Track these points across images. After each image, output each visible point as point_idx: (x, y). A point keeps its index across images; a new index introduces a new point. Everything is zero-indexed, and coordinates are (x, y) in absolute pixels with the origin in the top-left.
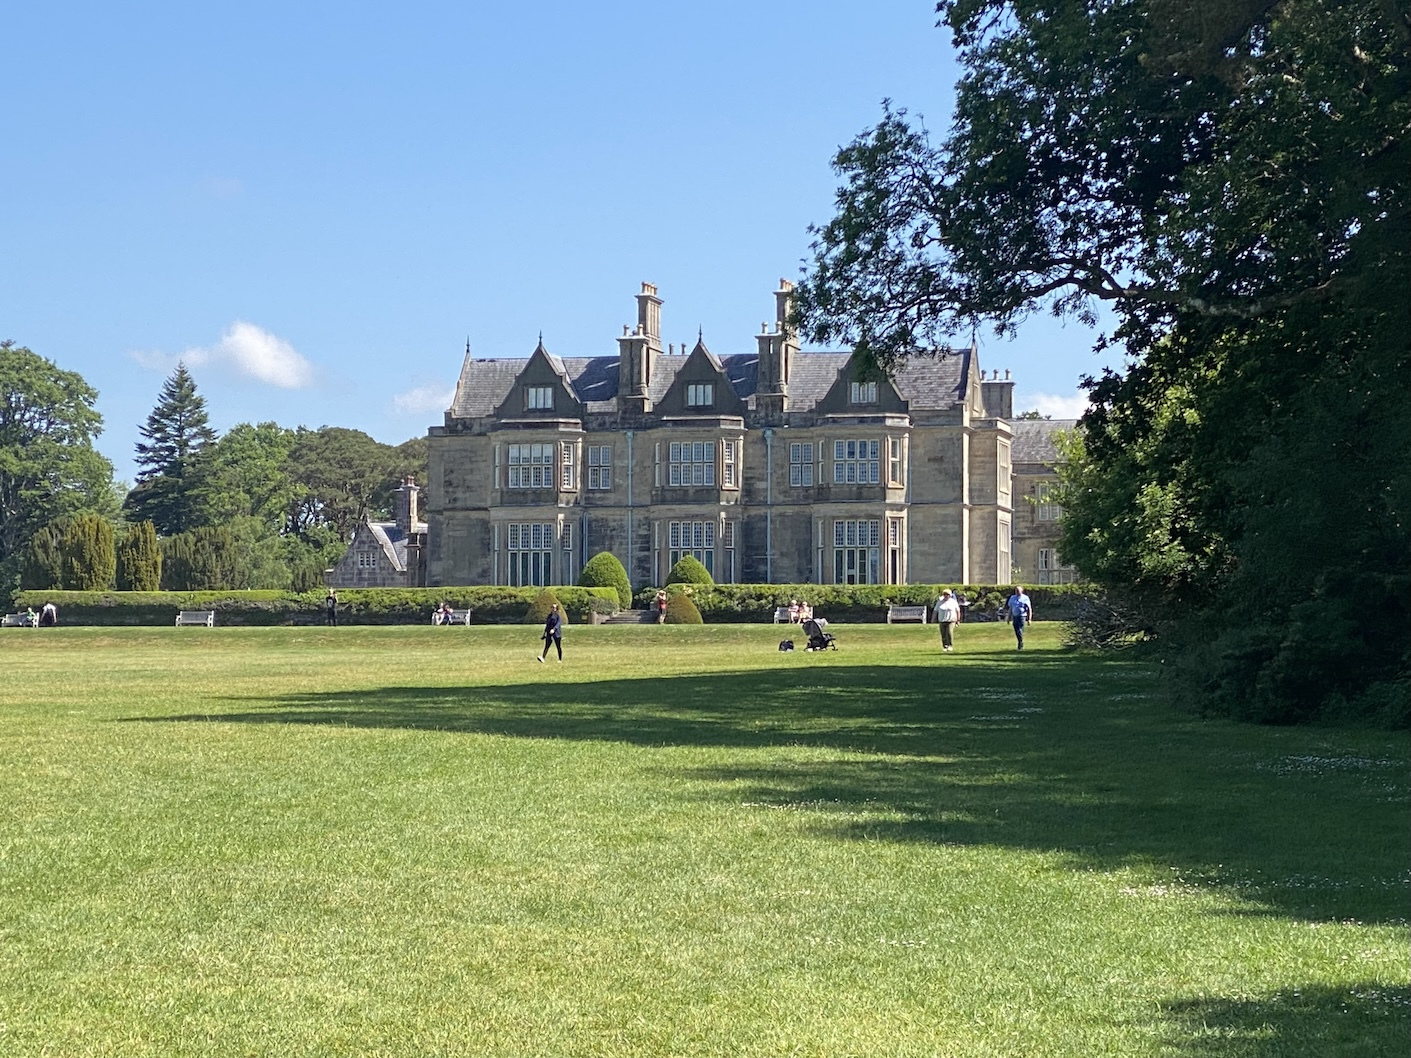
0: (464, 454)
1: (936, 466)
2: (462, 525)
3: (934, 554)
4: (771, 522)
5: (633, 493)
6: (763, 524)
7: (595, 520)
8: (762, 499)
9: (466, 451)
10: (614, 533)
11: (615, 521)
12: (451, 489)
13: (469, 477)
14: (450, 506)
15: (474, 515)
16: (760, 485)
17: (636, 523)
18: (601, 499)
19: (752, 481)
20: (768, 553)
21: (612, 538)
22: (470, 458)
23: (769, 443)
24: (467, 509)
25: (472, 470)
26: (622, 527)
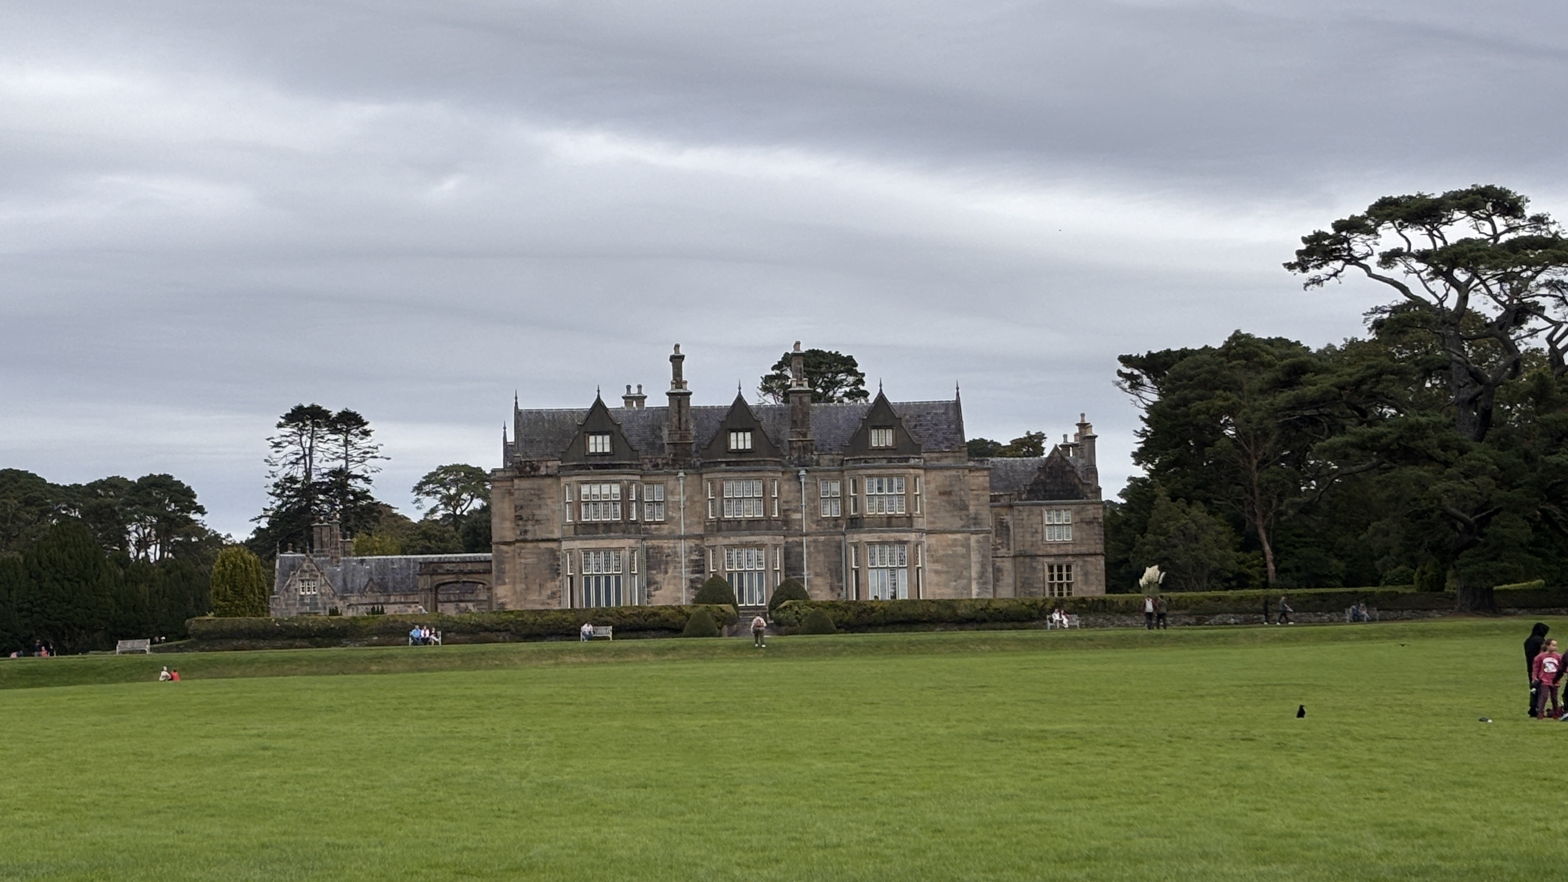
0: (532, 492)
1: (945, 498)
2: (533, 553)
3: (947, 572)
4: (807, 547)
5: (685, 524)
6: (798, 549)
7: (651, 548)
8: (797, 527)
9: (534, 489)
10: (669, 558)
11: (669, 548)
12: (521, 523)
13: (537, 512)
14: (521, 537)
15: (543, 545)
16: (796, 516)
17: (688, 550)
18: (656, 529)
19: (789, 513)
20: (805, 573)
21: (667, 563)
22: (538, 495)
23: (803, 480)
24: (538, 541)
25: (540, 506)
26: (676, 553)
